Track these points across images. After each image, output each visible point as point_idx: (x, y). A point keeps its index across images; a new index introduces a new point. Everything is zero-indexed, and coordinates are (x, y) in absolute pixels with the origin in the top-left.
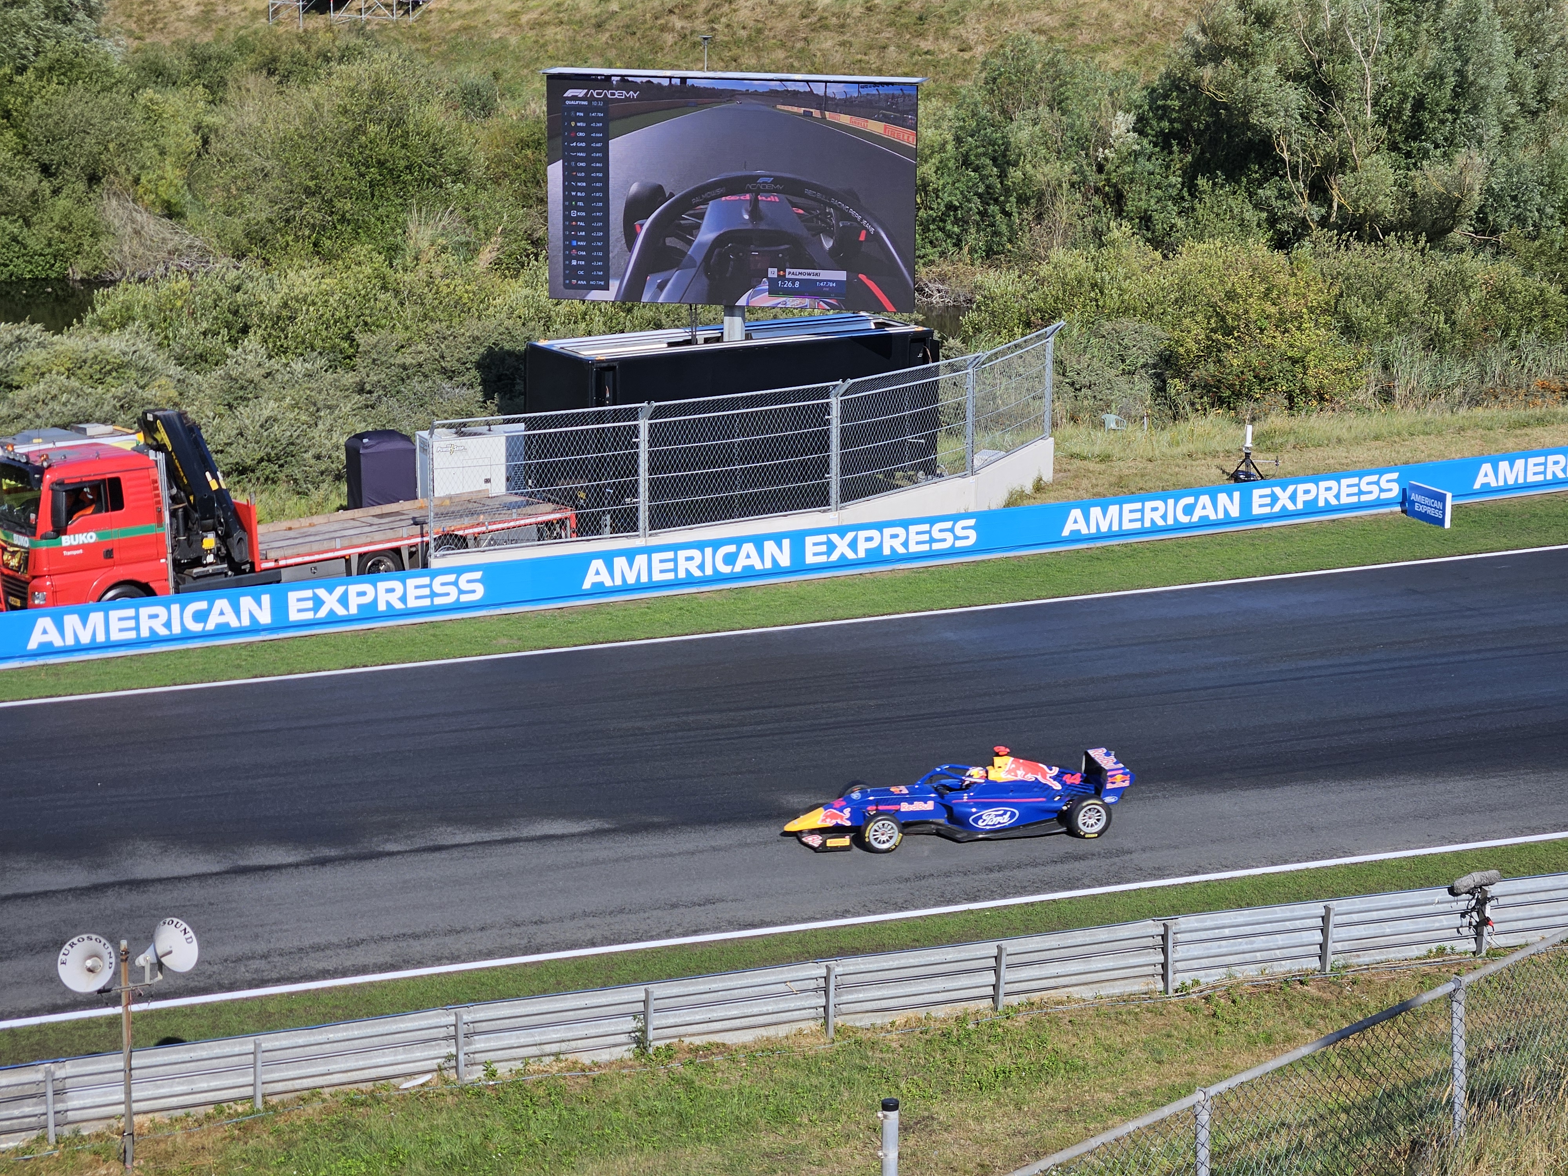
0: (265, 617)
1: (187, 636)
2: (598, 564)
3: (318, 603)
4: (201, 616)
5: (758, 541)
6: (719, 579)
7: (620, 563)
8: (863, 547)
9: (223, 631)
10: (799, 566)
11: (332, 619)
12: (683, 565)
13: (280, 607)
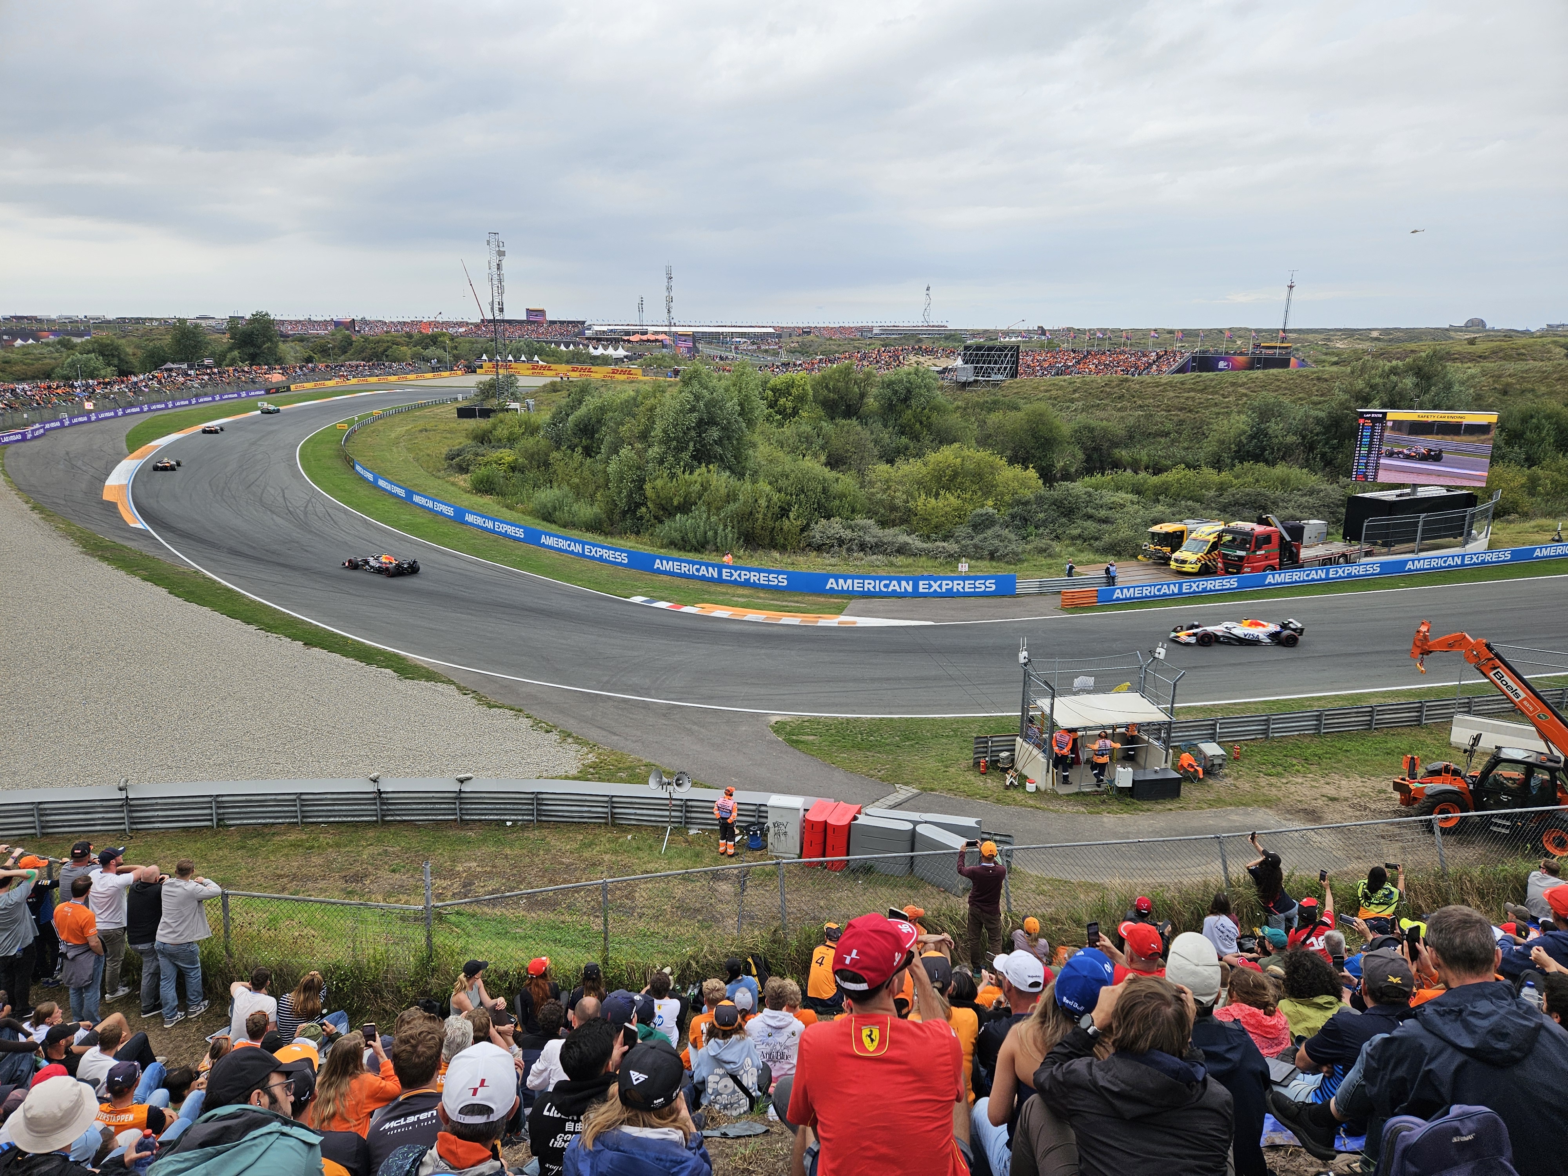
0: (1323, 576)
1: (1304, 581)
2: (1410, 562)
3: (1337, 572)
4: (1308, 575)
5: (1453, 557)
6: (1442, 567)
7: (1416, 562)
8: (1480, 559)
9: (1313, 580)
10: (1463, 565)
11: (1340, 577)
12: (1432, 563)
13: (1327, 573)
